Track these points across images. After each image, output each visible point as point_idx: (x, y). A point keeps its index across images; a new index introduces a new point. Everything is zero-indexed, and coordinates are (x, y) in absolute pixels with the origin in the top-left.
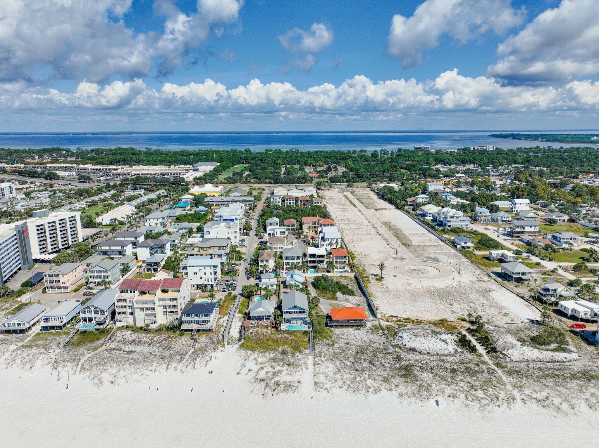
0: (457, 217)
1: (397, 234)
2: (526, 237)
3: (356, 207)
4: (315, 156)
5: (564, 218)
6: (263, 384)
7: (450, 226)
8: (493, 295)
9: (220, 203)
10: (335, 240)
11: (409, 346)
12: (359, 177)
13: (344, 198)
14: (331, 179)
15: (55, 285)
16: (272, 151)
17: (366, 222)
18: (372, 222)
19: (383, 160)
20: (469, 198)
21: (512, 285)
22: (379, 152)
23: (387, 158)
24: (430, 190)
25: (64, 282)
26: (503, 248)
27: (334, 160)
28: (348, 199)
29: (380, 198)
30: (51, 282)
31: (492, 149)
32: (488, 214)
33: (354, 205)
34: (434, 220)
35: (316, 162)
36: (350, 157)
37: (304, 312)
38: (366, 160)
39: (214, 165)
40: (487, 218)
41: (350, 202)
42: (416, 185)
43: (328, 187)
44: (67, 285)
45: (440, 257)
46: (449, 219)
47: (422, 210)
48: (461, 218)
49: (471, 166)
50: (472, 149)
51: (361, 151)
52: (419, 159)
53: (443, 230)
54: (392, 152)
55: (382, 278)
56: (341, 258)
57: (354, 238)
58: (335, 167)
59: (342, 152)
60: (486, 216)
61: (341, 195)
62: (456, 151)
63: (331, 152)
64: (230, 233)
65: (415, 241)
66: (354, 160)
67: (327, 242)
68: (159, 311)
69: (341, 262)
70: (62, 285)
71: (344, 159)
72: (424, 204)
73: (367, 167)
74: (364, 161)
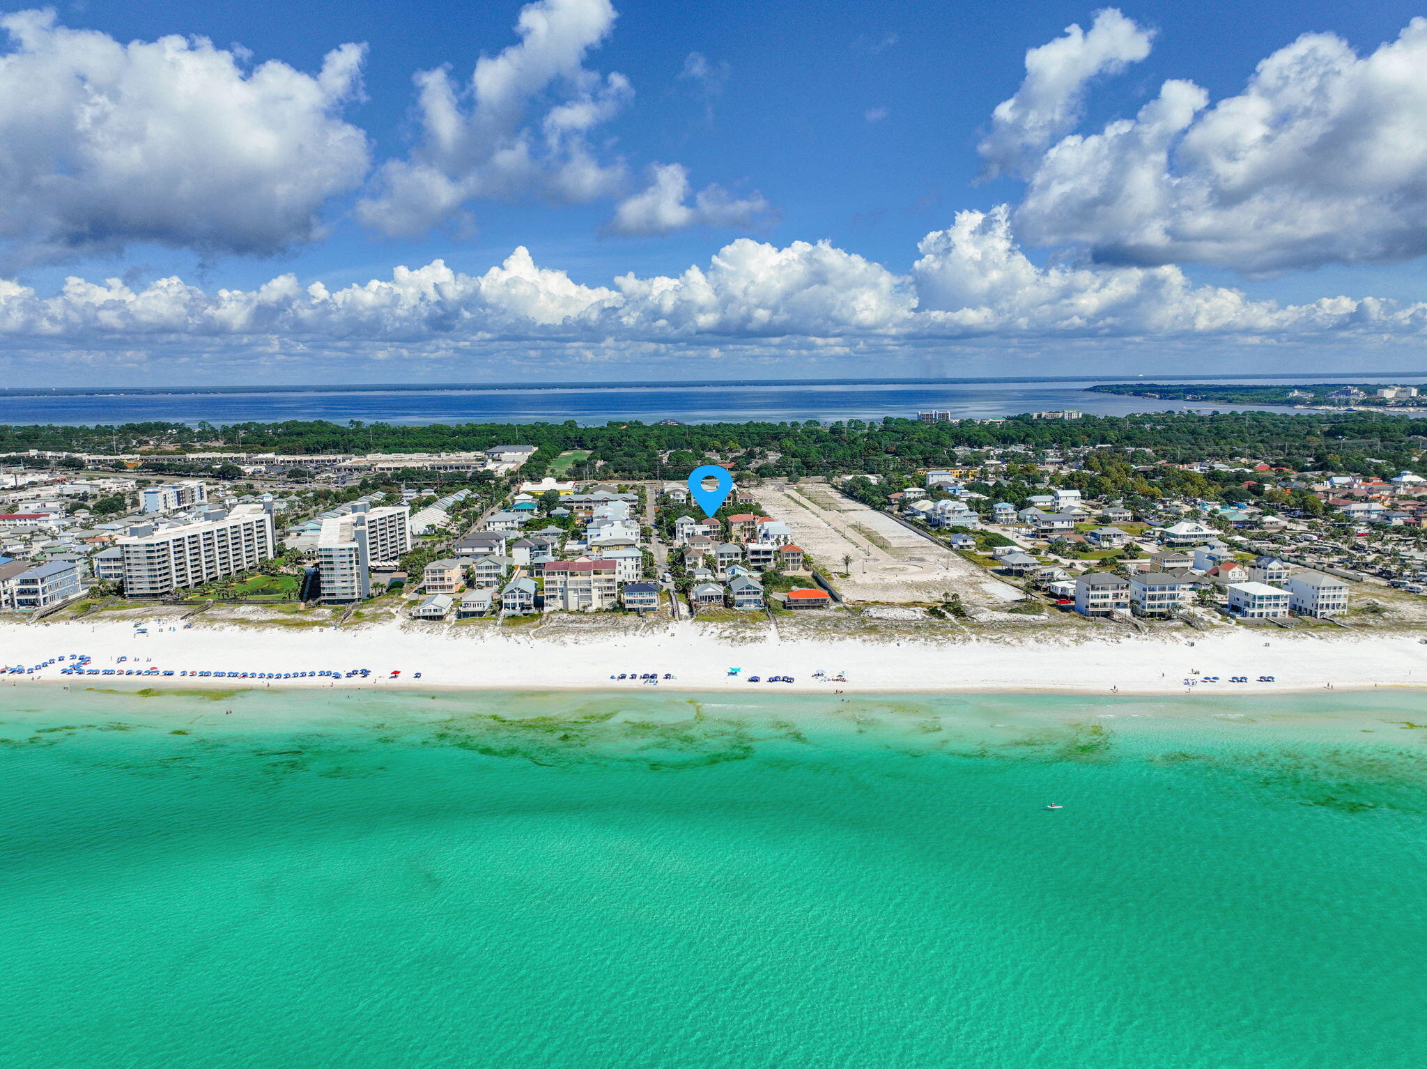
0: (960, 512)
1: (871, 537)
2: (1054, 536)
3: (807, 508)
4: (719, 433)
5: (1126, 515)
6: (729, 640)
7: (948, 525)
8: (984, 586)
9: (584, 505)
10: (783, 537)
11: (874, 616)
12: (809, 468)
13: (785, 498)
14: (758, 470)
15: (438, 583)
16: (623, 424)
17: (825, 525)
18: (834, 525)
19: (852, 438)
20: (993, 492)
21: (1010, 579)
22: (846, 426)
23: (862, 435)
24: (930, 483)
25: (449, 579)
26: (1013, 544)
27: (757, 439)
28: (792, 499)
29: (847, 497)
30: (435, 579)
31: (1074, 416)
32: (1011, 510)
33: (804, 506)
34: (929, 520)
35: (724, 443)
36: (788, 435)
37: (758, 593)
38: (819, 439)
39: (527, 451)
40: (1010, 517)
41: (796, 502)
42: (909, 477)
43: (755, 483)
44: (453, 583)
45: (927, 557)
46: (947, 515)
47: (912, 509)
48: (966, 513)
49: (1019, 449)
50: (1035, 416)
51: (808, 423)
52: (922, 435)
53: (938, 531)
54: (872, 423)
55: (848, 575)
56: (793, 554)
57: (808, 542)
58: (761, 453)
59: (771, 425)
60: (1007, 514)
61: (779, 494)
62: (1001, 421)
63: (747, 425)
64: (629, 534)
65: (895, 543)
66: (797, 439)
67: (772, 540)
68: (595, 593)
69: (793, 561)
70: (447, 583)
71: (776, 437)
72: (916, 500)
73: (821, 450)
74: (815, 442)
